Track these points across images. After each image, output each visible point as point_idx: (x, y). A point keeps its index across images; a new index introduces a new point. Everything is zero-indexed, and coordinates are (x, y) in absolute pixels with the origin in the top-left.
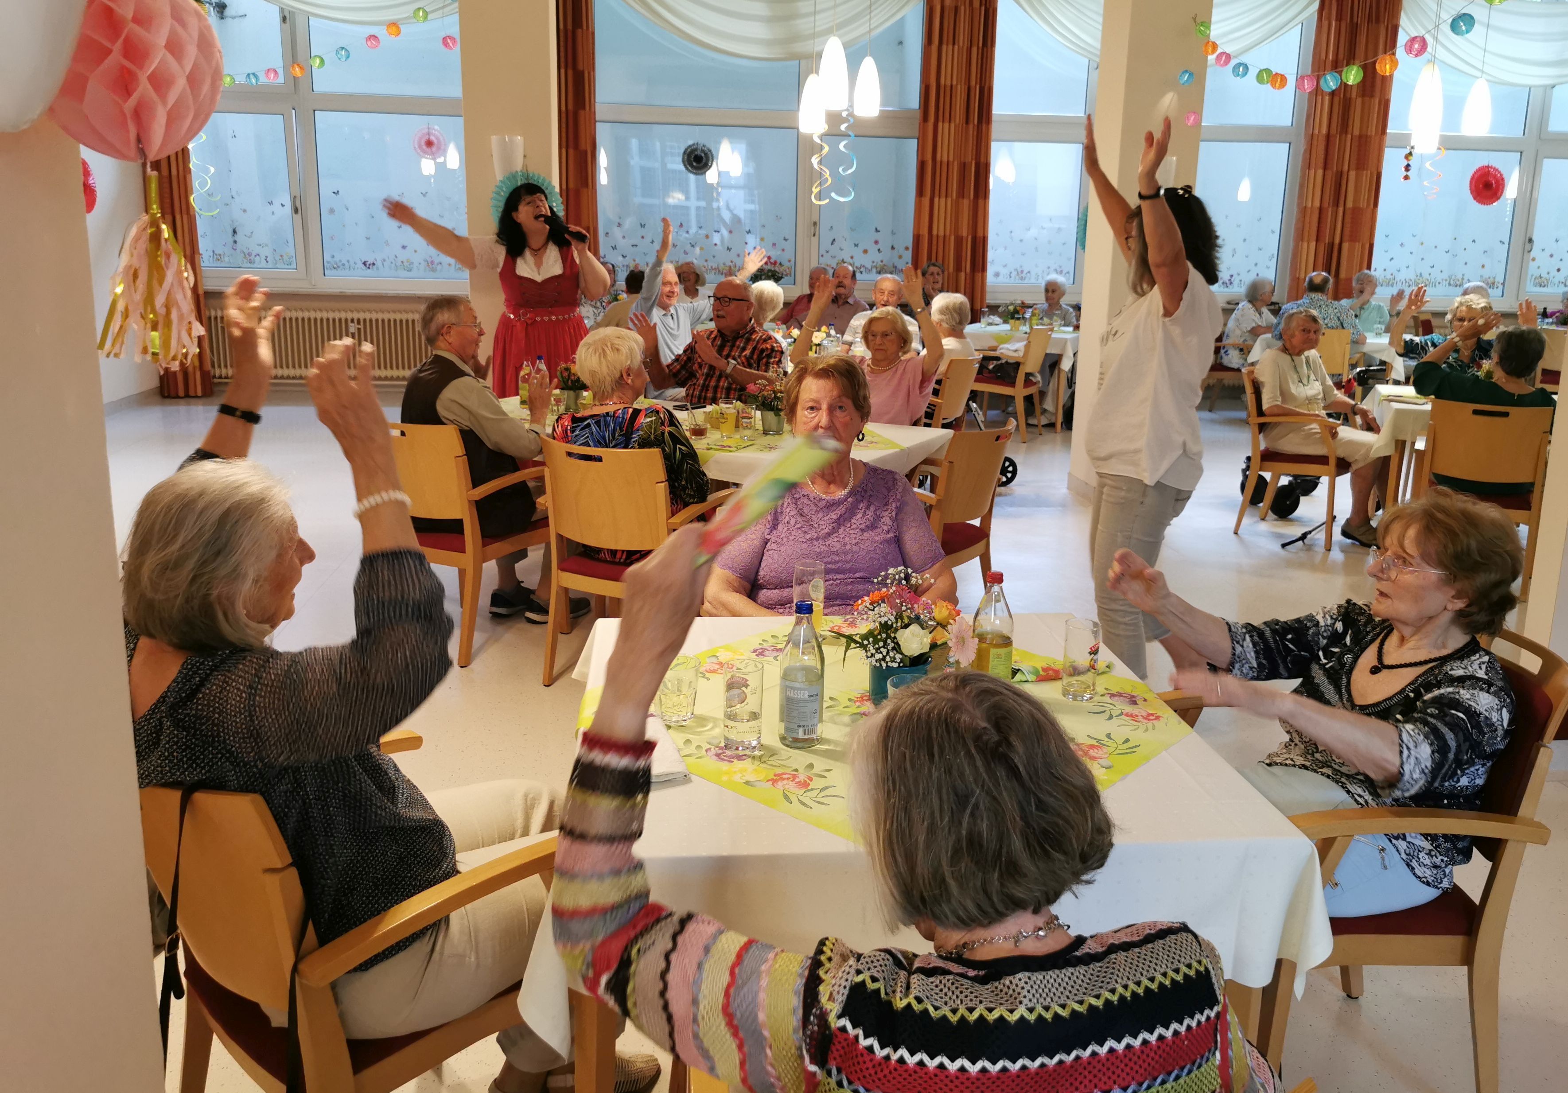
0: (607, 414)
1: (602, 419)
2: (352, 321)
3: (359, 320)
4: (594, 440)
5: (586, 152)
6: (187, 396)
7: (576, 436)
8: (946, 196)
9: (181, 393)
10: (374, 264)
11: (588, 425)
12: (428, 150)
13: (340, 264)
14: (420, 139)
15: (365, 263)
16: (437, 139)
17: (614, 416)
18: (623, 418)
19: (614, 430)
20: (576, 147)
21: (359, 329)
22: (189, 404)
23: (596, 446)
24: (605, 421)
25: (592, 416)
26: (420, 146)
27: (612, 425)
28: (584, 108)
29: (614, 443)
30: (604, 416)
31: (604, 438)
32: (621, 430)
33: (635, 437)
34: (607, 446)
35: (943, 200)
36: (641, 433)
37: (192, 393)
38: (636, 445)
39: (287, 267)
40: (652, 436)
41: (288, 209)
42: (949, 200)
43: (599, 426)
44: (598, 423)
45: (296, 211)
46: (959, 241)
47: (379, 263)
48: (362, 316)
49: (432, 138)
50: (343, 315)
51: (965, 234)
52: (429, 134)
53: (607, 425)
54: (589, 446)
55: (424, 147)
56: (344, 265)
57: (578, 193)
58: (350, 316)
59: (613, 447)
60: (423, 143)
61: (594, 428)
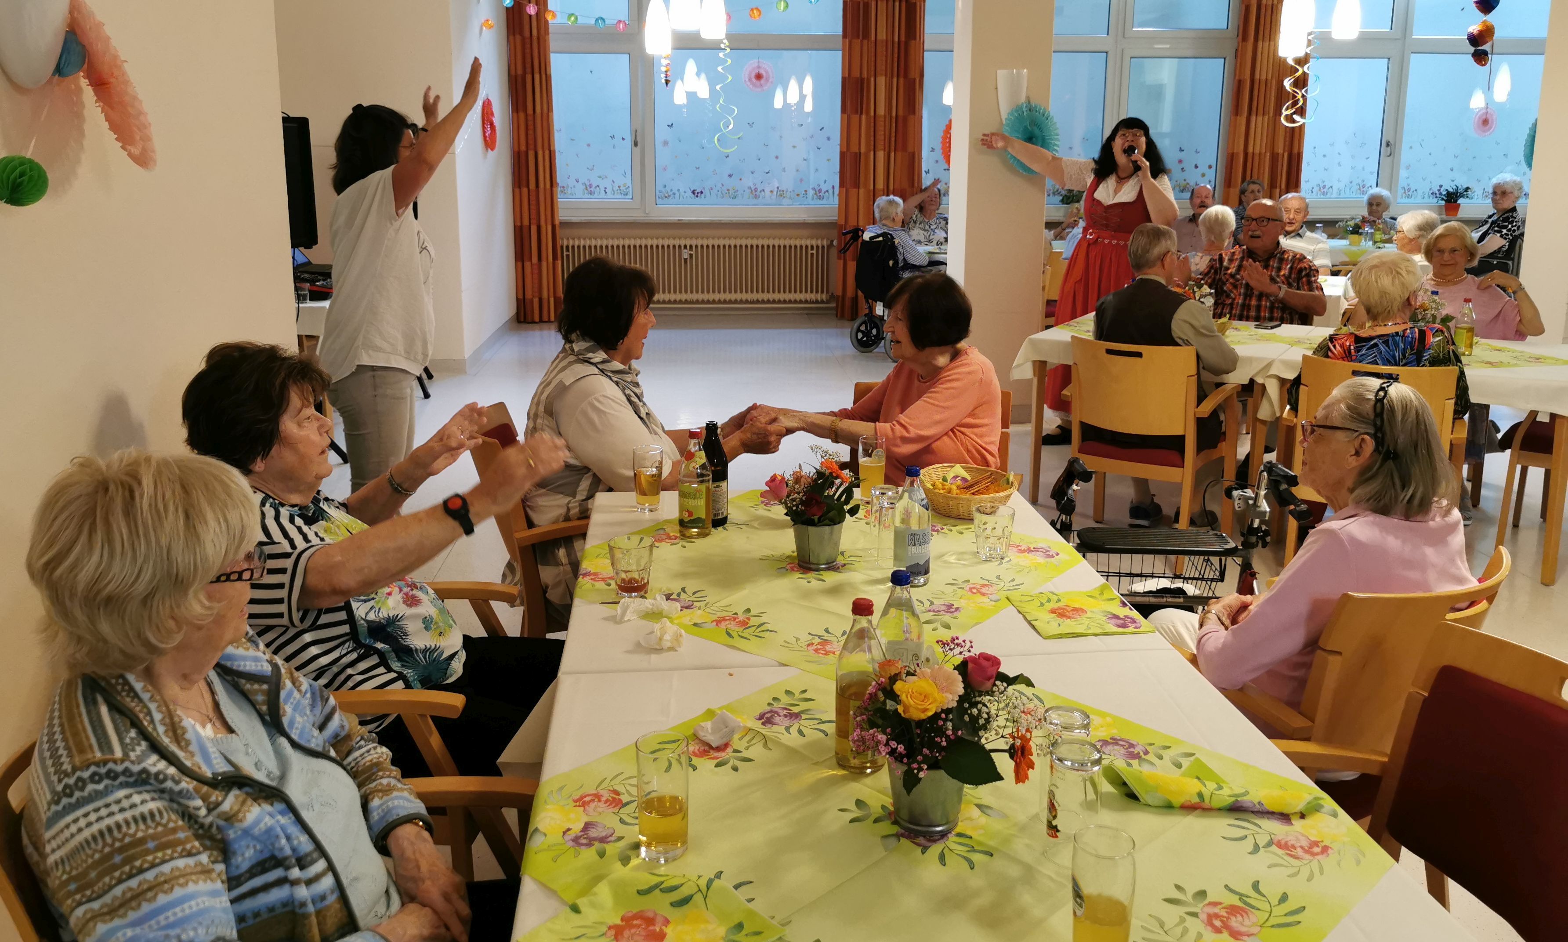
0: (1397, 334)
1: (1390, 339)
2: (685, 247)
3: (691, 247)
4: (1382, 359)
5: (915, 79)
6: (541, 321)
7: (1362, 355)
8: (1263, 114)
9: (537, 319)
10: (702, 193)
11: (1376, 345)
12: (758, 83)
13: (670, 193)
14: (750, 73)
15: (693, 192)
16: (767, 72)
17: (1404, 335)
18: (1412, 338)
19: (1405, 350)
20: (906, 76)
21: (691, 255)
22: (541, 329)
23: (1384, 364)
24: (1394, 341)
25: (1379, 336)
26: (750, 80)
27: (1402, 345)
28: (915, 39)
29: (1404, 361)
30: (1393, 336)
31: (1394, 357)
32: (1412, 349)
33: (1426, 356)
34: (1396, 365)
35: (1260, 118)
36: (1432, 351)
37: (545, 318)
38: (1427, 363)
39: (623, 197)
40: (1441, 355)
41: (628, 142)
42: (1266, 118)
43: (1388, 346)
44: (1386, 343)
45: (636, 144)
46: (1274, 158)
47: (706, 192)
48: (694, 242)
49: (762, 72)
50: (677, 242)
51: (1280, 151)
52: (759, 67)
53: (1397, 345)
54: (1377, 364)
55: (754, 80)
56: (674, 194)
57: (905, 119)
58: (683, 242)
59: (1403, 365)
60: (753, 75)
61: (1382, 347)
